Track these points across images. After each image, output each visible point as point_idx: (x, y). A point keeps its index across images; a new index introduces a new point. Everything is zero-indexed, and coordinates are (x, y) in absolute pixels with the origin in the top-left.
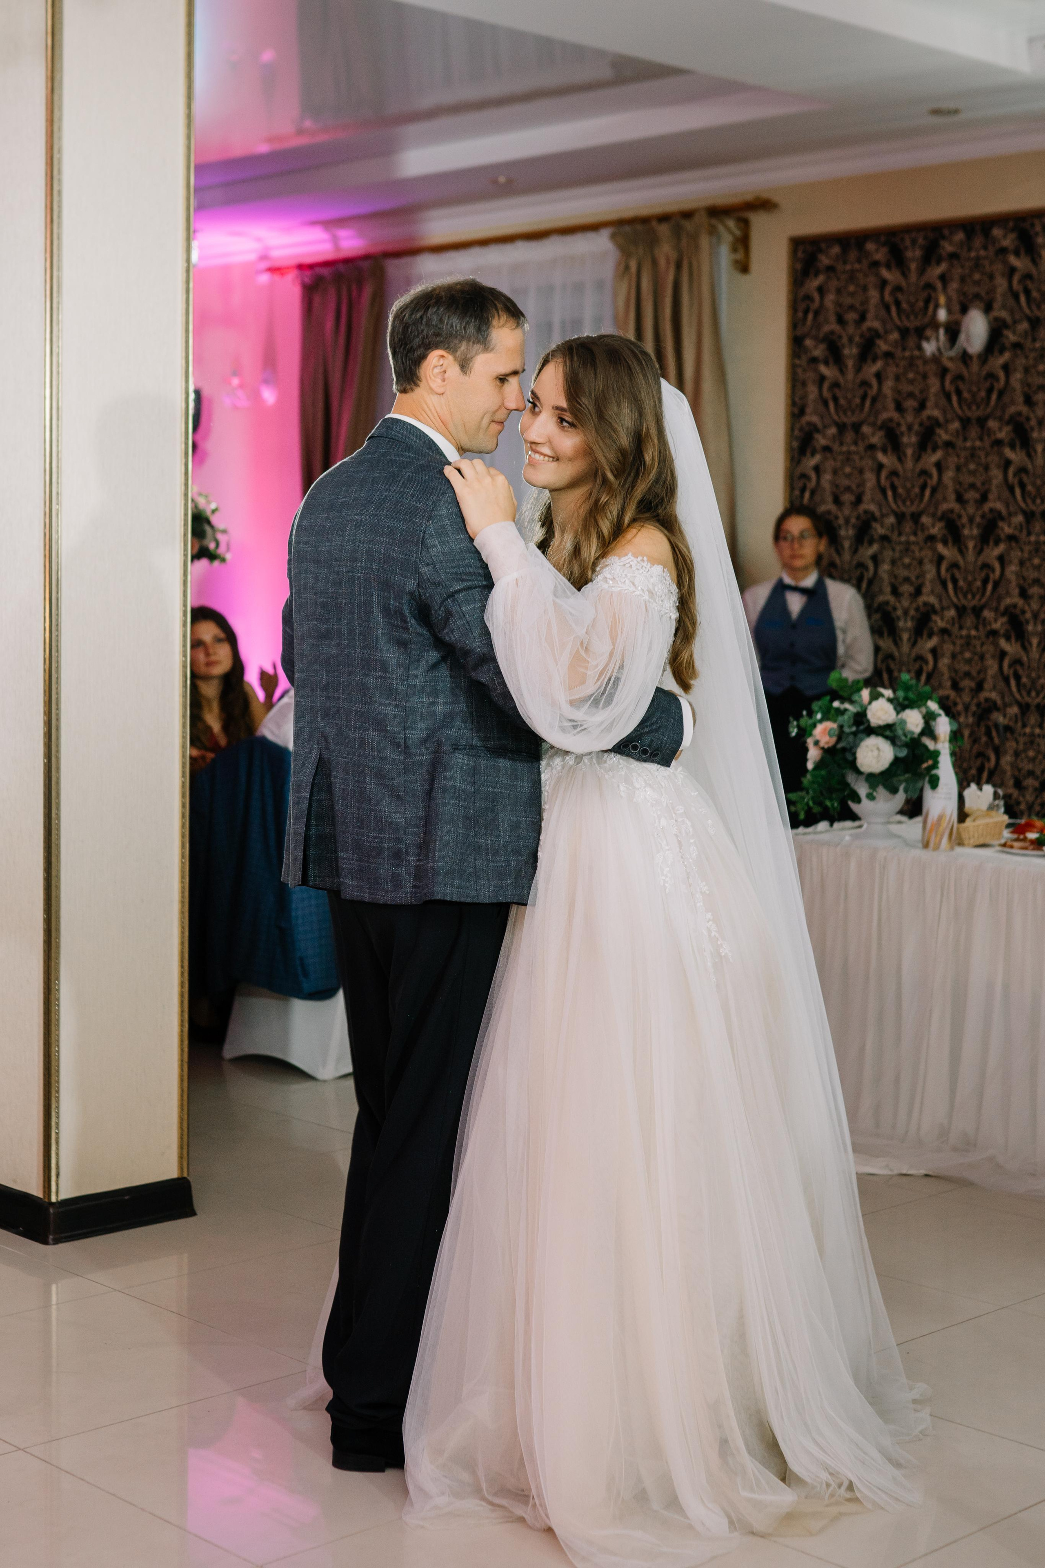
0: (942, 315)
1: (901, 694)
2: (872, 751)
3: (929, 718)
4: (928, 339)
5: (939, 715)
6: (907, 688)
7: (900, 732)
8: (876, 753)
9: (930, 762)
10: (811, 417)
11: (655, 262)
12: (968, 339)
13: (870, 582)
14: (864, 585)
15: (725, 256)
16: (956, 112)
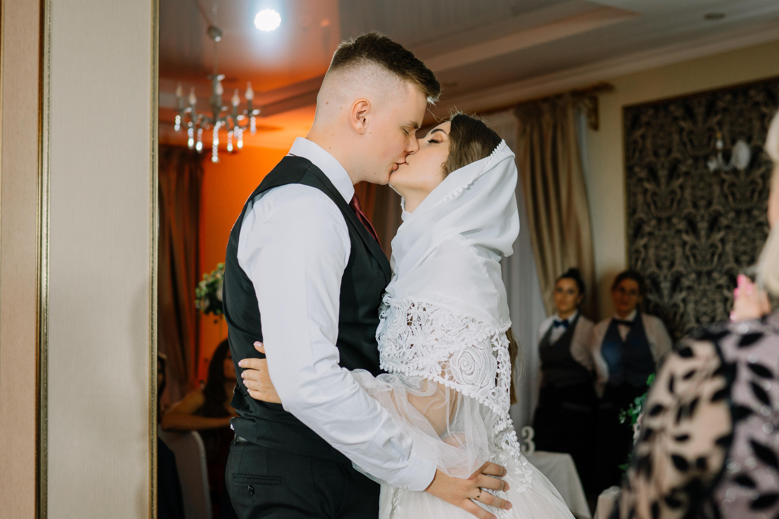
0: (719, 145)
4: (711, 161)
10: (640, 215)
11: (540, 127)
12: (737, 161)
15: (584, 120)
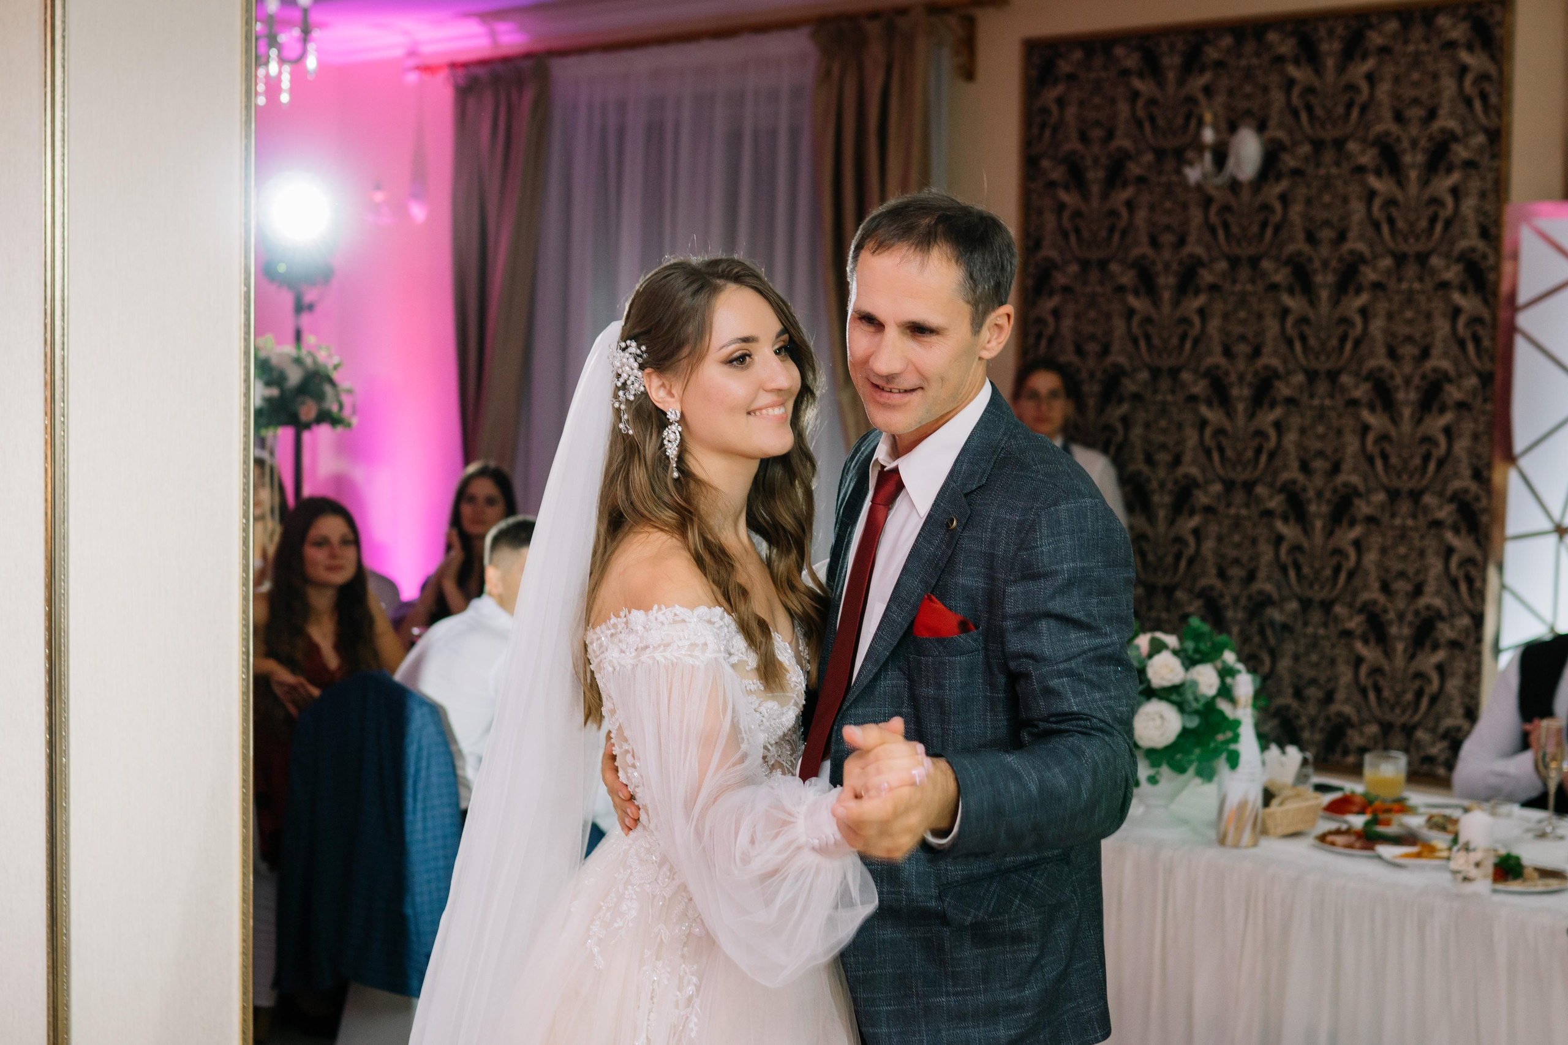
0: (1208, 135)
1: (1190, 645)
2: (1153, 719)
3: (1226, 673)
4: (1191, 164)
5: (1239, 672)
6: (1198, 636)
7: (1190, 697)
8: (1158, 722)
9: (1229, 734)
10: (1049, 252)
11: (860, 67)
12: (1238, 164)
13: (1120, 448)
14: (1112, 449)
15: (947, 60)
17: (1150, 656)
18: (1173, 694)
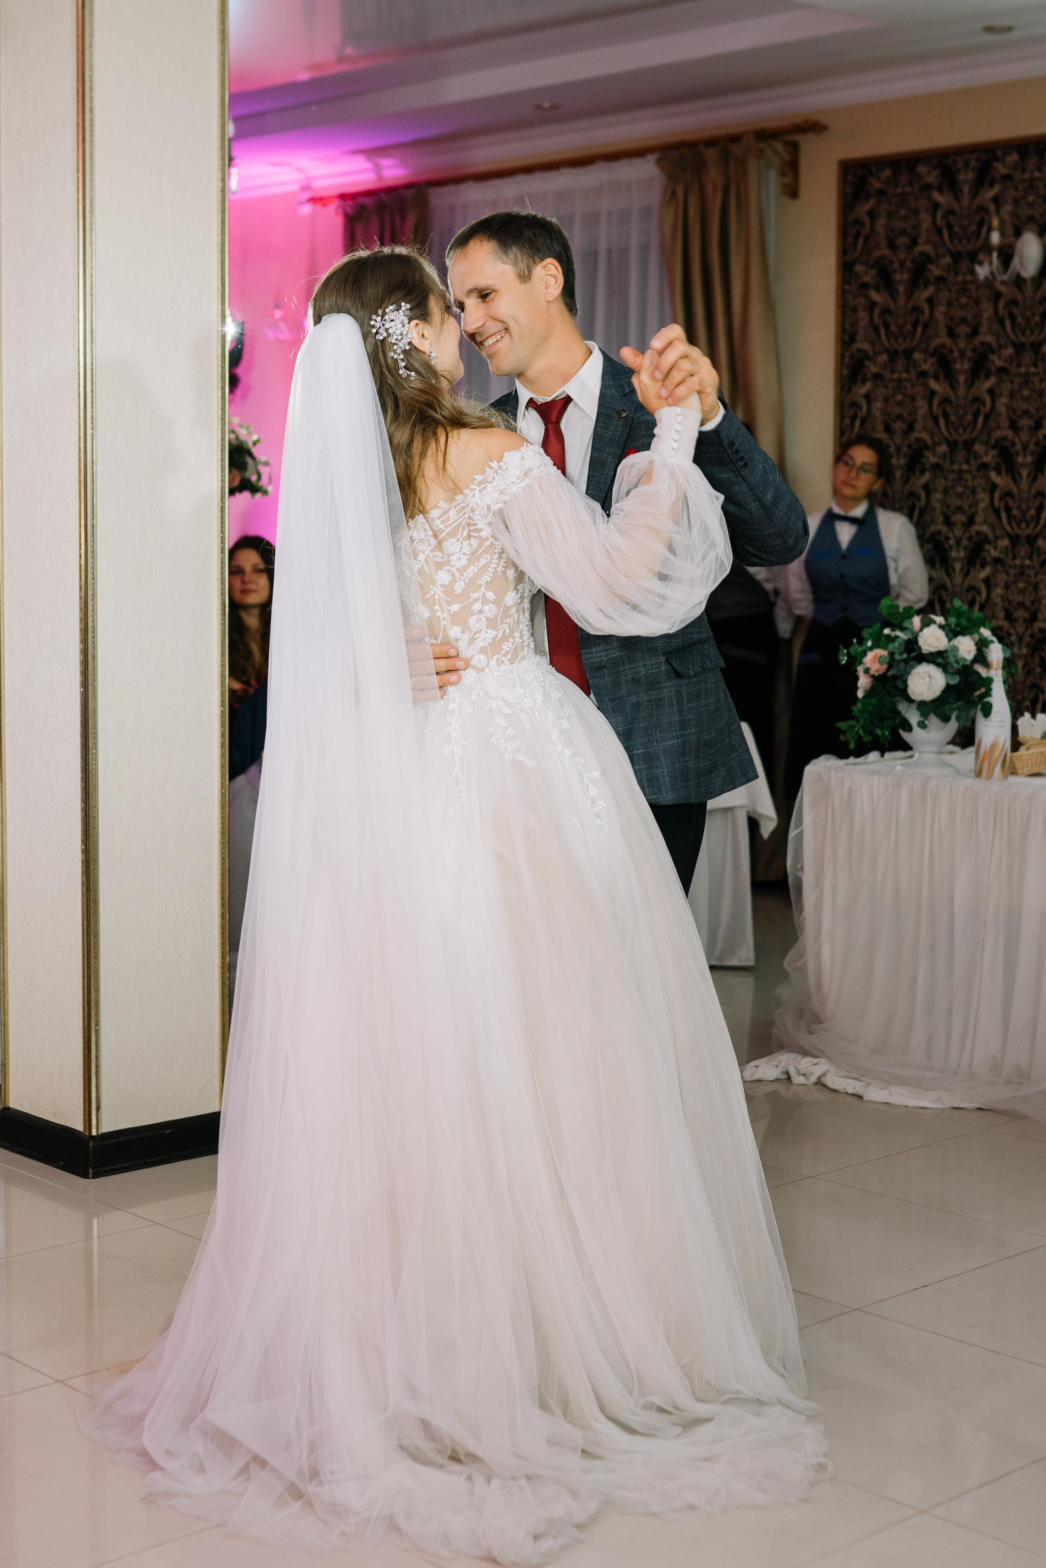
0: (995, 238)
1: (953, 620)
2: (923, 678)
3: (982, 645)
4: (981, 263)
5: (992, 642)
6: (959, 614)
7: (952, 659)
8: (927, 680)
9: (983, 690)
10: (862, 344)
11: (702, 188)
12: (1022, 263)
13: (922, 512)
14: (916, 514)
15: (773, 181)
16: (1010, 29)
17: (921, 630)
18: (938, 658)
